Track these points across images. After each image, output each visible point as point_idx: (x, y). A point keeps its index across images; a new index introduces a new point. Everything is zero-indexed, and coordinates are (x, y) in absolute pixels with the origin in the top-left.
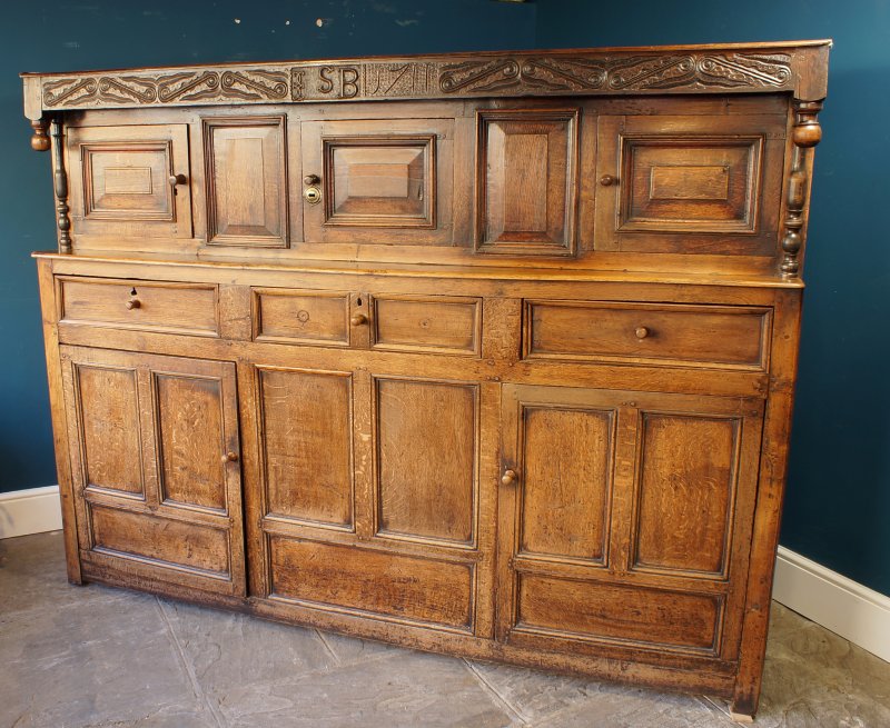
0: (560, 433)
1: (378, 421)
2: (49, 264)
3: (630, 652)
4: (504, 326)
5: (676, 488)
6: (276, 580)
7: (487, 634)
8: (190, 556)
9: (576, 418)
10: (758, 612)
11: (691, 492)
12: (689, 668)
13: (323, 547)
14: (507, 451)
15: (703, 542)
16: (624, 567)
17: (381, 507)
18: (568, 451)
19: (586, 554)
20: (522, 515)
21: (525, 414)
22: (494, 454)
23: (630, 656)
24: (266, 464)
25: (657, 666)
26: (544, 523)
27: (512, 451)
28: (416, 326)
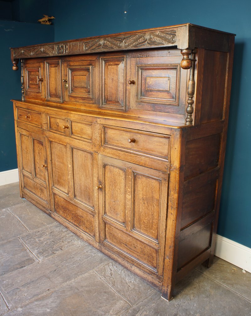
0: (113, 174)
1: (73, 161)
2: (15, 103)
3: (133, 261)
4: (97, 133)
5: (144, 203)
6: (56, 208)
7: (98, 241)
8: (41, 195)
9: (117, 170)
10: (168, 259)
11: (148, 206)
12: (149, 274)
13: (64, 200)
14: (100, 178)
15: (152, 226)
16: (130, 229)
17: (75, 190)
18: (115, 182)
19: (121, 221)
20: (105, 202)
21: (105, 166)
22: (97, 178)
23: (133, 262)
24: (52, 170)
25: (140, 269)
26: (110, 206)
27: (101, 178)
28: (80, 131)
